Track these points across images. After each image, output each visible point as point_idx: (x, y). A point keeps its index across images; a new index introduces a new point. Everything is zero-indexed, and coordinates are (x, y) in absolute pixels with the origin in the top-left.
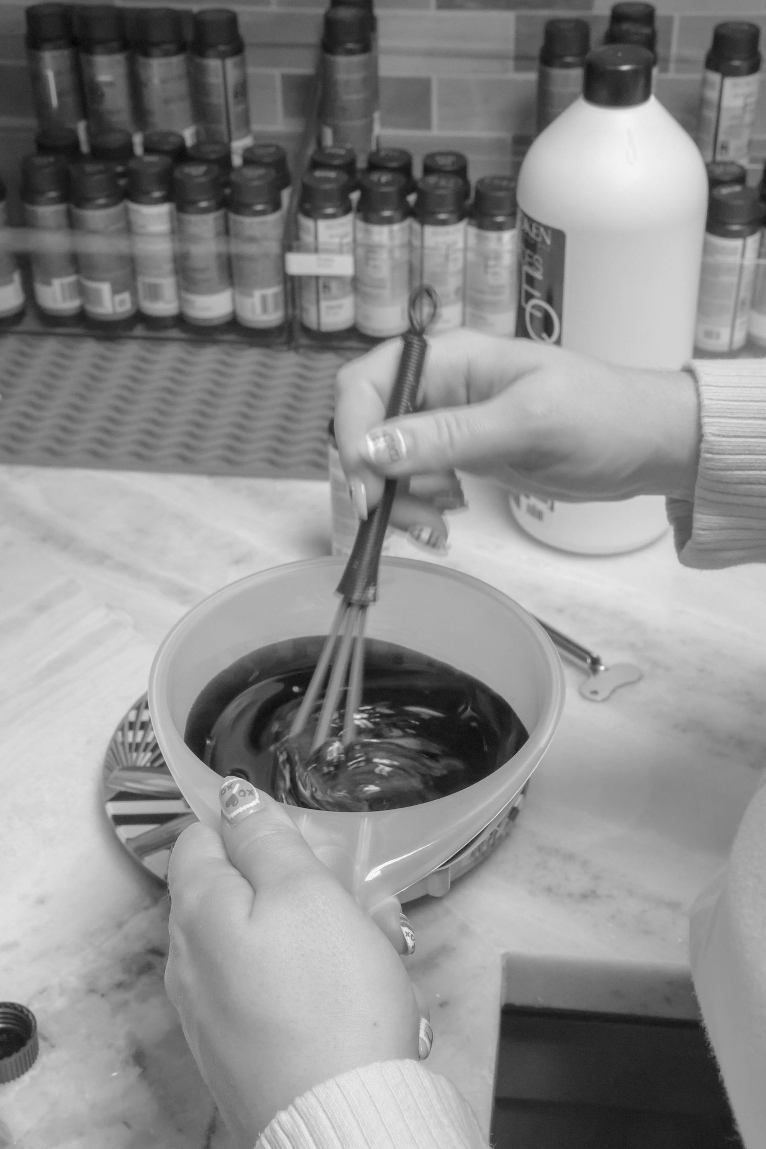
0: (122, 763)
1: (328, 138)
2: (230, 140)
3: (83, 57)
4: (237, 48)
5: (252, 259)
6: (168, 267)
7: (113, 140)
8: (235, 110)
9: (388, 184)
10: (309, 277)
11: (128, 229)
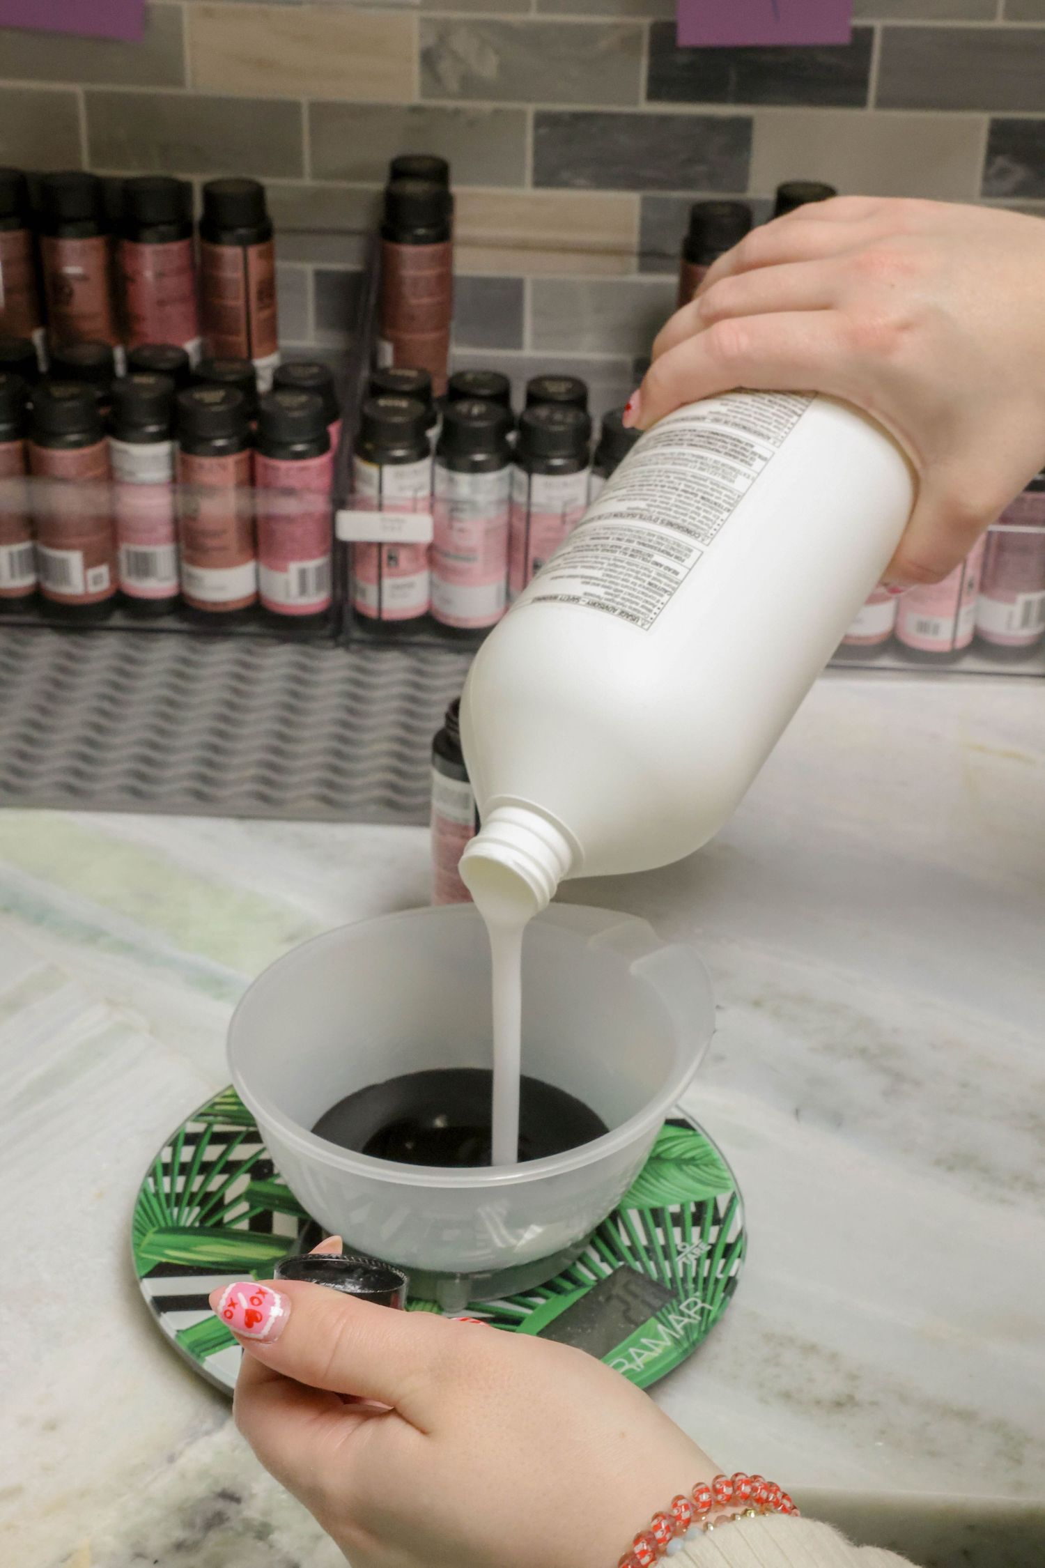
0: (158, 1222)
1: (387, 355)
2: (250, 357)
3: (45, 242)
4: (262, 232)
5: (289, 519)
6: (165, 530)
7: (87, 355)
8: (257, 317)
9: (480, 417)
10: (369, 544)
11: (110, 476)
